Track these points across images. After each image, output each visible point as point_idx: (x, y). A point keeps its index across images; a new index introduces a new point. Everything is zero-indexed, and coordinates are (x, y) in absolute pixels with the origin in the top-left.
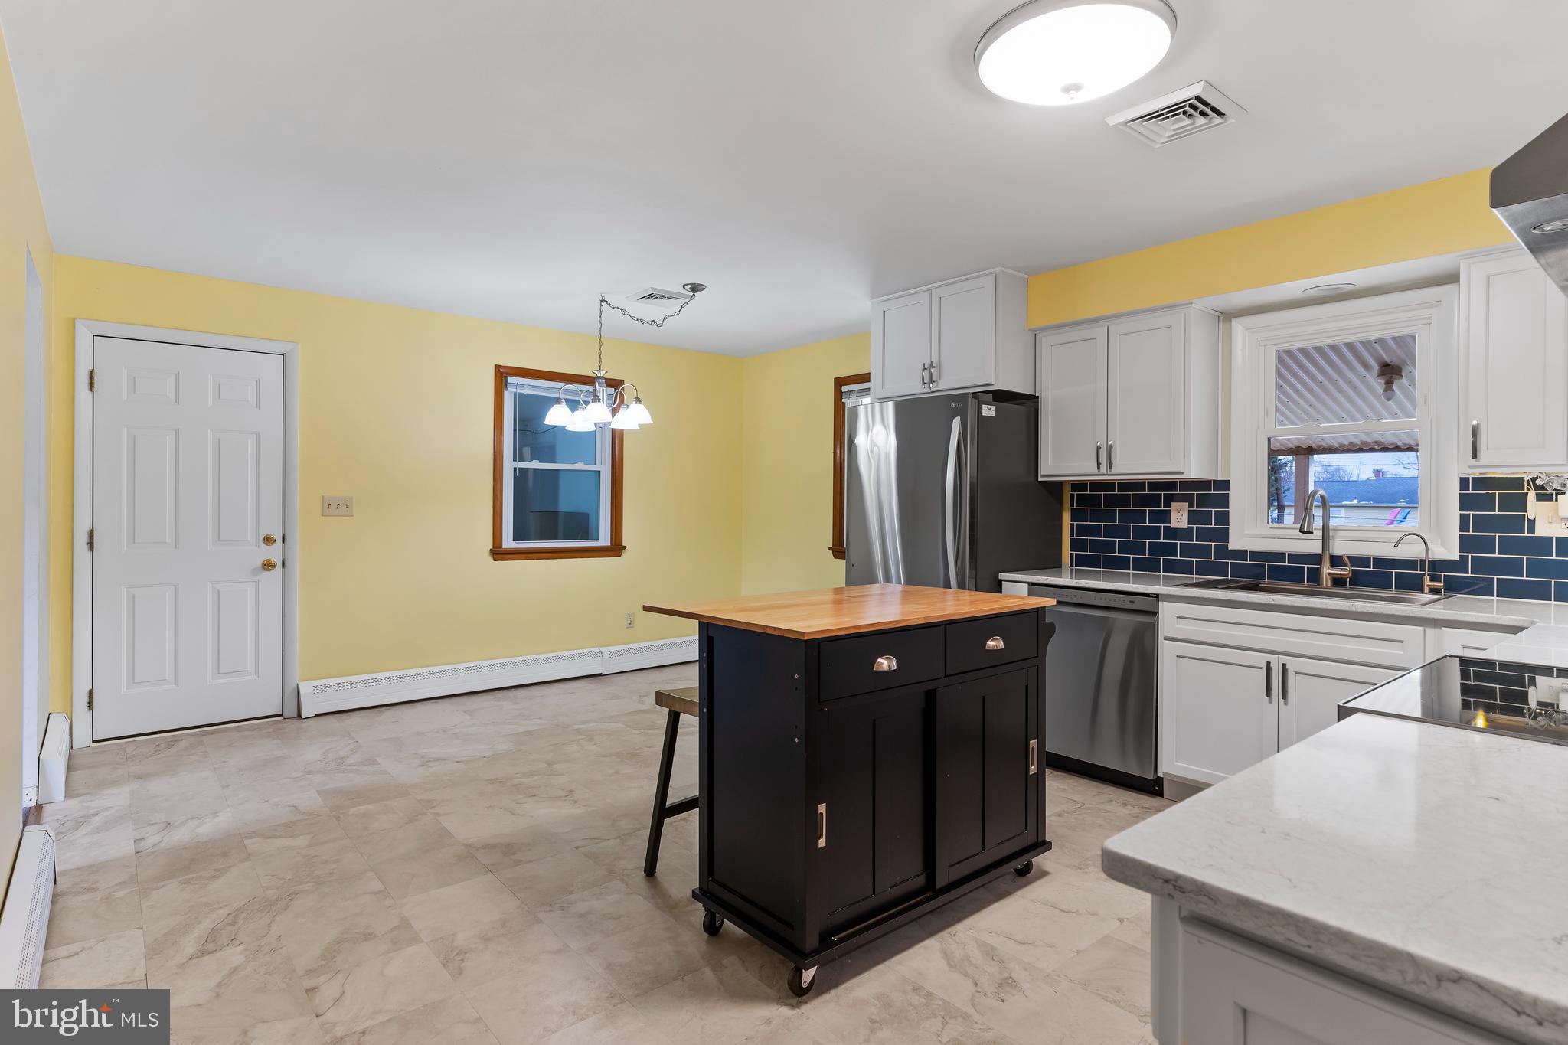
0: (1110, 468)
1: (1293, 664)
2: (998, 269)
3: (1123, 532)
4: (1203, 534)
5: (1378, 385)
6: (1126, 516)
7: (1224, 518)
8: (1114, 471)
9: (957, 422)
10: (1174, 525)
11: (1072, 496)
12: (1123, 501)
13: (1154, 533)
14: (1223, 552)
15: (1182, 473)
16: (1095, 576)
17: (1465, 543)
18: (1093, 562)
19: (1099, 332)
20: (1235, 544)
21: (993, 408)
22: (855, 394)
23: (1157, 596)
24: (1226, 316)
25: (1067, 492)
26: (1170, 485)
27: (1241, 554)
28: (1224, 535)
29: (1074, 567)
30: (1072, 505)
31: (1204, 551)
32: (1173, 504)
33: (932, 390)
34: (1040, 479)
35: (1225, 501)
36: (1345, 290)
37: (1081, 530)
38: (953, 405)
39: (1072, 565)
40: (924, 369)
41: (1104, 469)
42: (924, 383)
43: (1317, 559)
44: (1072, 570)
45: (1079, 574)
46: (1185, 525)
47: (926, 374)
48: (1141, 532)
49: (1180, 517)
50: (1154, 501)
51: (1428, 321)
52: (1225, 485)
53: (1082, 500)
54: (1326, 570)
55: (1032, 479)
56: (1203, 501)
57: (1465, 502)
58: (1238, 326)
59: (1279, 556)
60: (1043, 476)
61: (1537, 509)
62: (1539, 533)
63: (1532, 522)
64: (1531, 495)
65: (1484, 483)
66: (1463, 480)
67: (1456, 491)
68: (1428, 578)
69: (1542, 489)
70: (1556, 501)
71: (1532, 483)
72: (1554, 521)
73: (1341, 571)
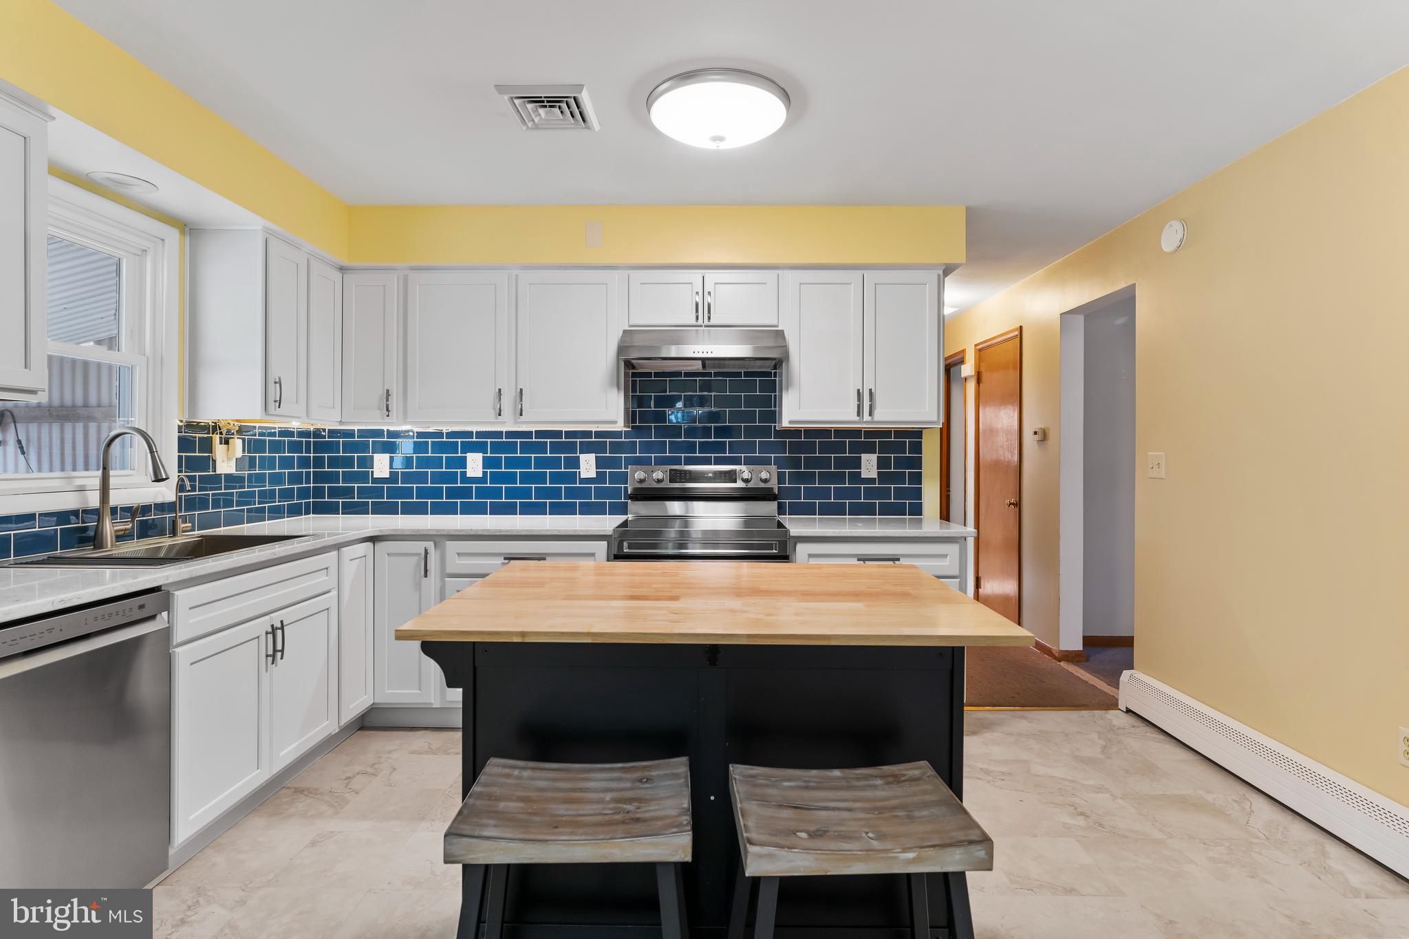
1: (285, 618)
17: (181, 484)
54: (111, 527)
57: (182, 445)
61: (219, 450)
62: (217, 472)
63: (214, 461)
64: (216, 438)
65: (191, 426)
66: (180, 427)
67: (176, 435)
68: (180, 521)
69: (221, 433)
70: (227, 442)
71: (215, 428)
72: (226, 461)
73: (126, 525)
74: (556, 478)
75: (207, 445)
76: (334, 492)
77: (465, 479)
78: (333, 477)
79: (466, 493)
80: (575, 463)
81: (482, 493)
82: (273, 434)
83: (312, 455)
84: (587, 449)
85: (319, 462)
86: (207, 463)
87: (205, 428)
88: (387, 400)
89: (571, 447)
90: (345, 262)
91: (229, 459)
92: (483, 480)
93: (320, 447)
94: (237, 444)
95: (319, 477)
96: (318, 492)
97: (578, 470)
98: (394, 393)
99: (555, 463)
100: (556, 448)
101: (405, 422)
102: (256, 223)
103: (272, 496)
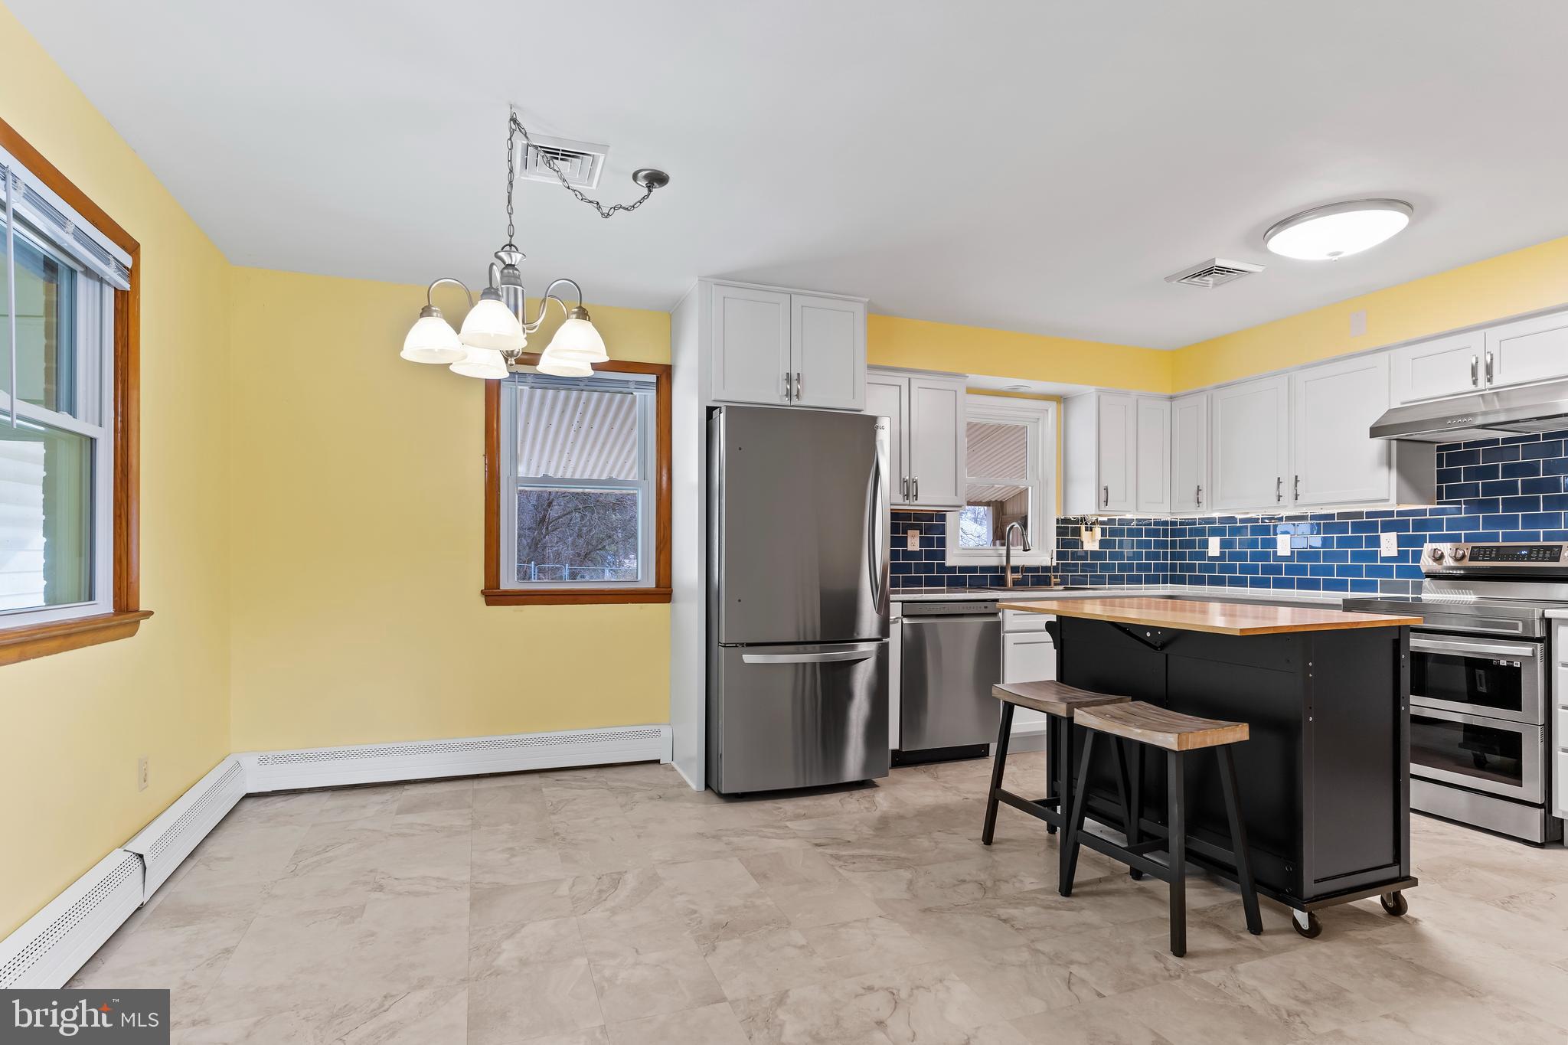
4: (929, 555)
7: (942, 542)
10: (910, 548)
14: (942, 568)
17: (1059, 556)
19: (904, 381)
20: (950, 562)
26: (907, 516)
27: (952, 569)
28: (943, 555)
31: (930, 568)
32: (910, 532)
35: (943, 529)
43: (1003, 569)
46: (917, 548)
49: (913, 542)
52: (943, 516)
54: (1010, 576)
56: (930, 529)
57: (1059, 532)
61: (1085, 535)
62: (1084, 549)
63: (1082, 542)
64: (1083, 527)
65: (1066, 521)
66: (1058, 520)
67: (1055, 525)
68: (1053, 577)
69: (1086, 524)
70: (1091, 530)
71: (1083, 520)
72: (1091, 542)
73: (1019, 576)
74: (1356, 556)
75: (1077, 532)
76: (1183, 568)
77: (1277, 558)
78: (1182, 556)
79: (1277, 570)
80: (1375, 542)
81: (1290, 570)
82: (1150, 524)
83: (1169, 539)
84: (1388, 527)
85: (1173, 544)
86: (1077, 543)
87: (1076, 521)
88: (1198, 494)
89: (1372, 527)
90: (1170, 393)
91: (1094, 541)
92: (1290, 558)
93: (1174, 533)
94: (1098, 530)
95: (1174, 556)
96: (1173, 568)
97: (1379, 549)
98: (1204, 488)
99: (1356, 542)
100: (1358, 527)
101: (1213, 511)
102: (1092, 389)
103: (1130, 568)
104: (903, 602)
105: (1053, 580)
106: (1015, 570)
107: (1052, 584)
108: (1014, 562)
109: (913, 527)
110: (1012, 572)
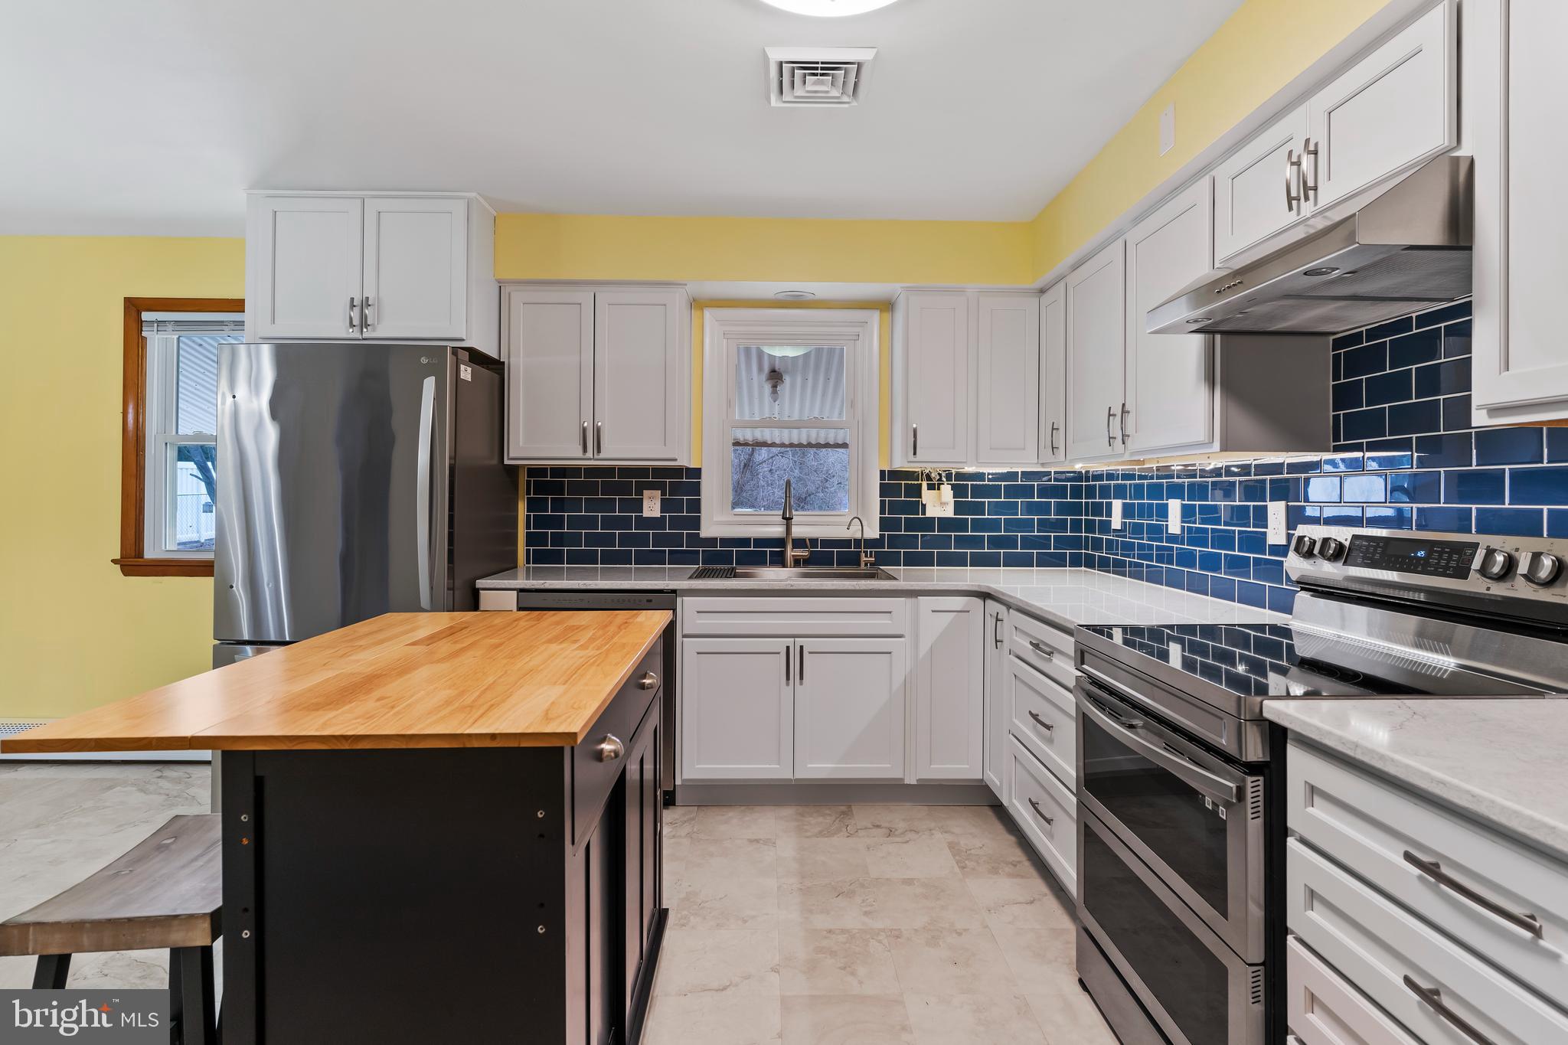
0: (599, 451)
1: (809, 644)
2: (473, 195)
3: (591, 523)
4: (676, 523)
5: (767, 388)
6: (592, 505)
7: (696, 506)
8: (602, 456)
9: (429, 385)
10: (647, 513)
11: (528, 482)
12: (591, 488)
13: (625, 523)
14: (695, 539)
15: (676, 460)
16: (557, 574)
17: (884, 524)
18: (555, 558)
19: (585, 297)
20: (707, 531)
21: (469, 370)
22: (170, 327)
23: (674, 591)
24: (698, 304)
25: (523, 478)
26: (642, 472)
27: (712, 541)
28: (696, 523)
29: (531, 565)
30: (528, 493)
31: (677, 540)
32: (646, 493)
33: (365, 336)
34: (506, 462)
35: (696, 489)
36: (808, 299)
37: (540, 522)
38: (424, 360)
39: (528, 562)
40: (353, 306)
41: (589, 454)
42: (352, 325)
43: (780, 542)
44: (528, 569)
45: (537, 574)
46: (657, 514)
47: (355, 314)
48: (608, 523)
49: (652, 506)
50: (624, 489)
51: (856, 338)
52: (697, 473)
53: (540, 488)
54: (790, 553)
55: (495, 462)
56: (676, 489)
57: (884, 490)
58: (708, 313)
59: (744, 542)
60: (509, 459)
61: (927, 496)
62: (928, 515)
63: (924, 506)
64: (924, 485)
65: (895, 474)
66: (882, 473)
67: (878, 481)
68: (865, 556)
69: (928, 479)
70: (939, 489)
71: (922, 474)
72: (938, 505)
73: (802, 553)
75: (914, 491)
76: (1094, 545)
78: (1092, 526)
83: (1082, 501)
86: (916, 507)
87: (912, 476)
91: (943, 504)
94: (947, 491)
96: (1086, 543)
103: (1010, 542)
104: (521, 591)
105: (864, 558)
106: (799, 543)
107: (863, 564)
108: (797, 531)
109: (652, 486)
110: (794, 547)
